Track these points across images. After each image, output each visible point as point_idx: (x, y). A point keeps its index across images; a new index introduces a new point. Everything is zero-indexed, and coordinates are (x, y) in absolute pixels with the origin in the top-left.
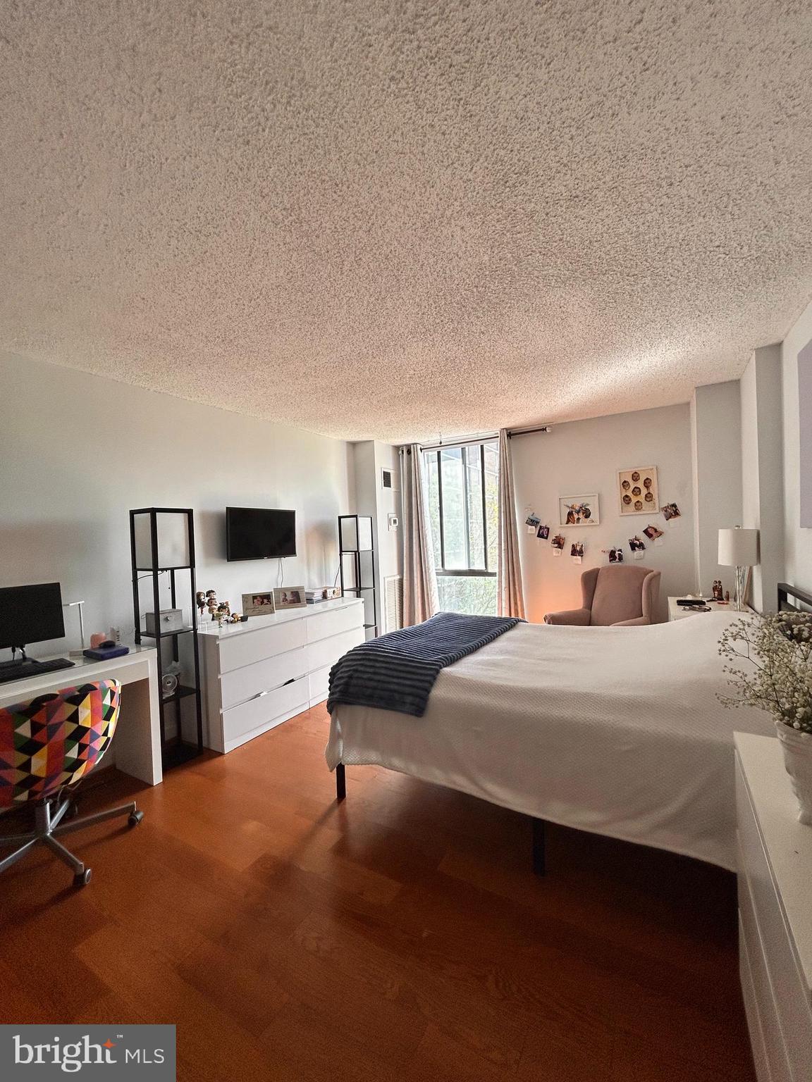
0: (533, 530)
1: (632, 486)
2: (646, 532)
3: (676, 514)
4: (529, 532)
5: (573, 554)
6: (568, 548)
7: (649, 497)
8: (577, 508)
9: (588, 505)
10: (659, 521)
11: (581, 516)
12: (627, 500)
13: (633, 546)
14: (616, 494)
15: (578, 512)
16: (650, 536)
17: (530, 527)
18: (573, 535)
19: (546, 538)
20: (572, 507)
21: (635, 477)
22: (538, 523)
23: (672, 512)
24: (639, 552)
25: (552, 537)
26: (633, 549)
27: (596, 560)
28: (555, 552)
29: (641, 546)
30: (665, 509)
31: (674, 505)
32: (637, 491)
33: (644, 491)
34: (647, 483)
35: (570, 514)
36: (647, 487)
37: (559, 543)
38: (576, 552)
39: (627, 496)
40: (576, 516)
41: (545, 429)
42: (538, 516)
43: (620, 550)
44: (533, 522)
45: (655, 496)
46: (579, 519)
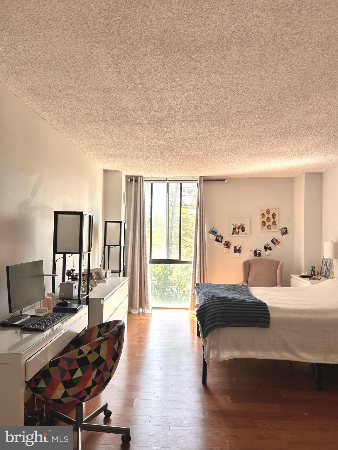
0: (213, 237)
1: (267, 216)
2: (272, 241)
3: (286, 232)
4: (211, 238)
5: (235, 252)
6: (232, 248)
7: (274, 223)
8: (238, 226)
9: (244, 225)
10: (278, 235)
11: (240, 230)
12: (263, 223)
13: (266, 248)
14: (258, 220)
15: (239, 228)
16: (274, 243)
17: (211, 235)
18: (236, 241)
19: (221, 242)
20: (236, 225)
21: (268, 212)
22: (216, 233)
23: (285, 231)
24: (268, 252)
25: (224, 241)
26: (266, 250)
27: (247, 255)
28: (225, 250)
29: (270, 248)
30: (281, 230)
31: (286, 228)
32: (268, 219)
33: (272, 220)
34: (274, 216)
35: (234, 229)
36: (274, 218)
37: (227, 245)
38: (237, 250)
39: (264, 222)
40: (237, 230)
41: (224, 180)
42: (216, 229)
43: (260, 250)
44: (213, 232)
45: (277, 223)
46: (239, 232)
